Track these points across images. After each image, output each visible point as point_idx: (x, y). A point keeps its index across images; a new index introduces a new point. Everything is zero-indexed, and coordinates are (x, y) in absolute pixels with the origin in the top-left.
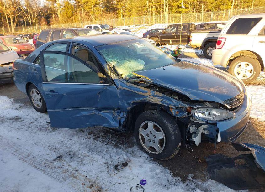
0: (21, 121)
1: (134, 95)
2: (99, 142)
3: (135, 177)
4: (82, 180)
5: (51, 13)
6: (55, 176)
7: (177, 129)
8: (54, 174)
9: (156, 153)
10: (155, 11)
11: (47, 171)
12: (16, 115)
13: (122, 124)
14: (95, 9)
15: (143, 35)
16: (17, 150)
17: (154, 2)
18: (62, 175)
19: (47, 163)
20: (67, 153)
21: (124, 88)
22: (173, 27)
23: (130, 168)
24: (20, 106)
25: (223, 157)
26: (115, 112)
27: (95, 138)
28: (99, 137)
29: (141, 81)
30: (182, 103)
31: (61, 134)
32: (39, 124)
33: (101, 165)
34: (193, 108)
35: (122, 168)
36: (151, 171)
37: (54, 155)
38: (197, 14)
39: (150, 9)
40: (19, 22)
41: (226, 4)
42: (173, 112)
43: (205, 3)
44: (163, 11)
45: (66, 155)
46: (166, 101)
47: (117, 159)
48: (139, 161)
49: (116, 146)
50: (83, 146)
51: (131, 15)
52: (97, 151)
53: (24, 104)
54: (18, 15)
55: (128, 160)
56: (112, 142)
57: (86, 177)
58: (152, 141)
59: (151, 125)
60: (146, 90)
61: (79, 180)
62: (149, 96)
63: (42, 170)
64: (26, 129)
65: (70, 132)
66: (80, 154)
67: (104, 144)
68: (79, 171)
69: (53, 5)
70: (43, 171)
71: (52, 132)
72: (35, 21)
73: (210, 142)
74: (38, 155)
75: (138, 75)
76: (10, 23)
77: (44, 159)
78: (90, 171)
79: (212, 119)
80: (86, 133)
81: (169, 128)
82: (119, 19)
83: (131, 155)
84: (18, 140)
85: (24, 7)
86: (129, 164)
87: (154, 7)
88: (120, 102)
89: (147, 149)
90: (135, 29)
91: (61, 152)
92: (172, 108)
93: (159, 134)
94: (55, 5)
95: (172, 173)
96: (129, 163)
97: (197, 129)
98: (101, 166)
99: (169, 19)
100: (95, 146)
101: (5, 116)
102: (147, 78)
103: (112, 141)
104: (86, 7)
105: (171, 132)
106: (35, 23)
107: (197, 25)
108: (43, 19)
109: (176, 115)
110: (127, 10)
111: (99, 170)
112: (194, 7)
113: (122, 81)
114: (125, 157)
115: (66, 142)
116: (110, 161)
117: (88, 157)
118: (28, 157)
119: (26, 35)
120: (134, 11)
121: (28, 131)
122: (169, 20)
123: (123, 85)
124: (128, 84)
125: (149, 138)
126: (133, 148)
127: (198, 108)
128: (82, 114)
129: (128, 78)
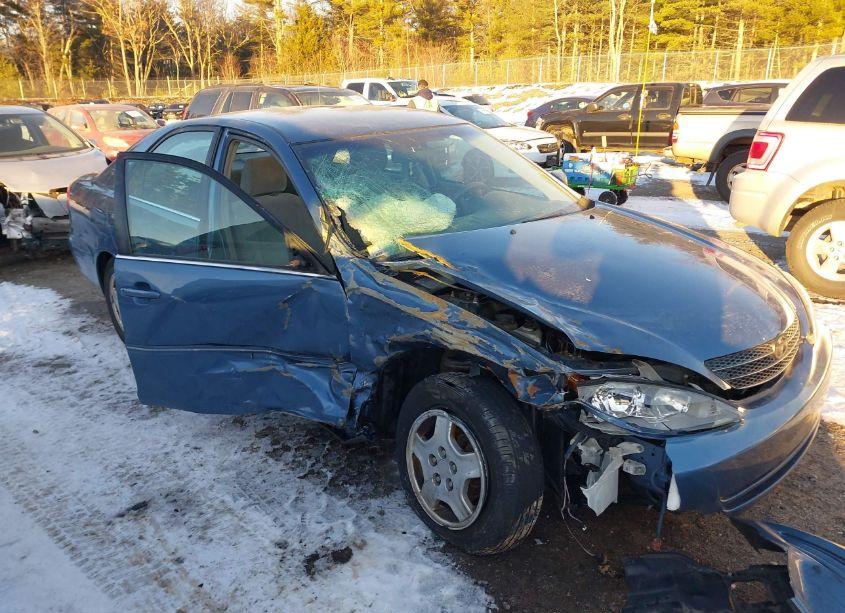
0: (69, 373)
1: (394, 316)
2: (281, 465)
3: (361, 607)
4: (184, 596)
5: (256, 39)
6: (104, 570)
7: (532, 448)
8: (104, 565)
9: (455, 524)
10: (580, 42)
11: (84, 553)
12: (60, 354)
13: (358, 412)
14: (389, 29)
15: (526, 118)
16: (19, 470)
17: (579, 11)
18: (126, 571)
19: (95, 525)
20: (168, 495)
21: (364, 290)
22: (624, 94)
23: (354, 571)
24: (84, 324)
25: (689, 566)
26: (337, 368)
27: (274, 450)
28: (287, 449)
29: (420, 270)
30: (547, 359)
31: (173, 429)
32: (118, 388)
33: (264, 549)
34: (587, 378)
35: (329, 568)
36: (424, 590)
37: (127, 497)
38: (719, 51)
39: (564, 33)
40: (160, 64)
41: (826, 23)
42: (521, 387)
43: (751, 16)
44: (605, 41)
45: (162, 501)
46: (495, 346)
47: (320, 534)
48: (393, 549)
49: (333, 488)
50: (225, 475)
51: (500, 51)
52: (265, 498)
53: (95, 320)
54: (159, 44)
55: (359, 542)
56: (324, 470)
57: (201, 586)
58: (444, 483)
59: (444, 424)
60: (434, 301)
61: (173, 597)
62: (438, 325)
63: (70, 547)
64: (73, 399)
65: (202, 422)
66: (209, 503)
67: (293, 476)
68: (186, 563)
69: (263, 14)
70: (73, 549)
71: (148, 418)
72: (207, 65)
73: (650, 507)
74: (78, 493)
75: (413, 249)
76: (131, 67)
77: (89, 509)
78: (220, 566)
79: (657, 422)
80: (251, 431)
81: (500, 444)
82: (463, 64)
83: (374, 525)
84: (34, 435)
85: (177, 20)
86: (357, 556)
87: (577, 28)
88: (351, 336)
89: (430, 510)
90: (509, 97)
91: (151, 489)
92: (514, 372)
93: (465, 459)
94: (270, 15)
95: (493, 606)
96: (355, 552)
97: (602, 455)
98: (262, 553)
99: (624, 67)
100: (264, 481)
101: (27, 353)
102: (442, 261)
103: (325, 465)
104: (361, 24)
105: (504, 457)
106: (206, 70)
107: (708, 90)
108: (230, 58)
109: (528, 397)
110: (490, 37)
111: (249, 566)
112: (713, 31)
113: (362, 267)
114: (351, 528)
115: (177, 456)
116: (297, 538)
117: (228, 517)
118: (46, 495)
119: (176, 106)
120: (510, 39)
121: (75, 408)
122: (625, 72)
123: (364, 278)
124: (380, 277)
125: (435, 470)
126: (386, 500)
127: (605, 380)
128: (233, 366)
129: (385, 254)
